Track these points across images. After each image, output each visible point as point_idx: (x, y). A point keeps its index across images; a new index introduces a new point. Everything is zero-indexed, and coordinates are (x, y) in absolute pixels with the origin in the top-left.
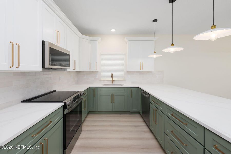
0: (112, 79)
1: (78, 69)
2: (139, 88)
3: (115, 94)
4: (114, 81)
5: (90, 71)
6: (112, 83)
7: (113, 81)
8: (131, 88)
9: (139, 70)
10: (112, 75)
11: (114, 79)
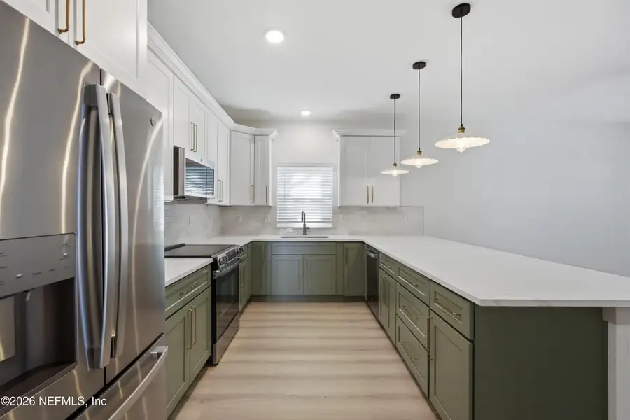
0: (305, 225)
1: (226, 202)
2: (362, 243)
3: (309, 258)
4: (308, 228)
5: (253, 204)
6: (305, 233)
7: (305, 229)
8: (346, 244)
9: (365, 204)
10: (303, 214)
11: (308, 225)
